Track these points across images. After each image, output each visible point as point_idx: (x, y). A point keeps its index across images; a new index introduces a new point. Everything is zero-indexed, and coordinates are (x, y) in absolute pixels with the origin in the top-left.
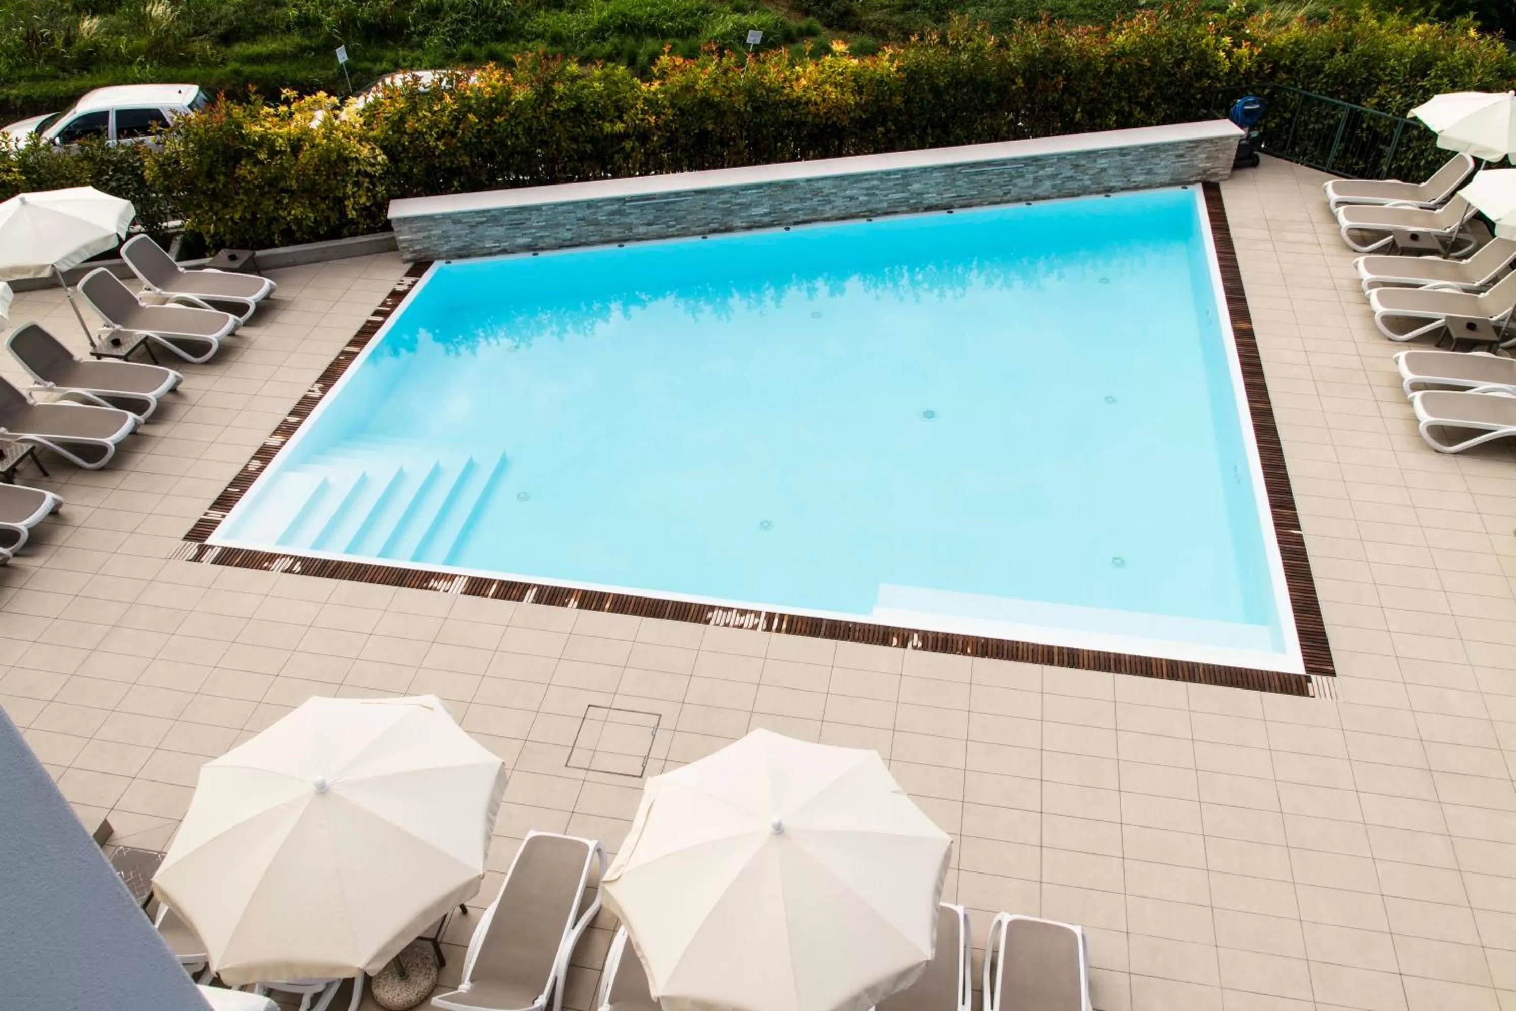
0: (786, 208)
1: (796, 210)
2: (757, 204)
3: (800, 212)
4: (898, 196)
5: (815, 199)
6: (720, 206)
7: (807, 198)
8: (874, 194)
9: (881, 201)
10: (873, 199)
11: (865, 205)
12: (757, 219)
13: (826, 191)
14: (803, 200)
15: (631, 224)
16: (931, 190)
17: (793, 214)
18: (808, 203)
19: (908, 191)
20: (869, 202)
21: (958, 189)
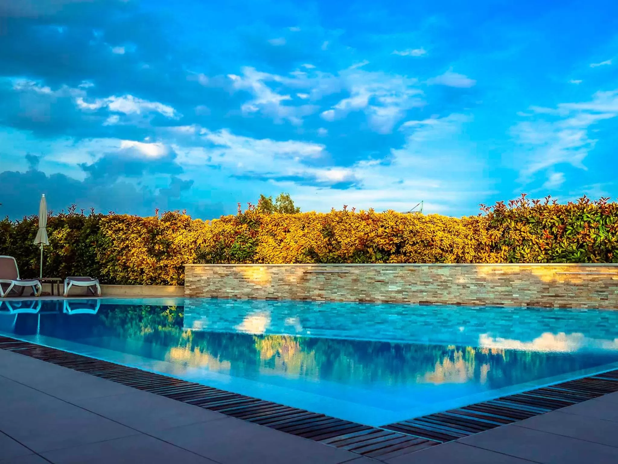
0: (414, 289)
1: (422, 291)
2: (393, 283)
3: (424, 294)
4: (503, 289)
5: (435, 284)
6: (367, 280)
7: (429, 282)
8: (482, 285)
9: (488, 292)
10: (483, 290)
11: (476, 293)
12: (393, 295)
13: (444, 278)
14: (426, 283)
15: (310, 288)
16: (531, 287)
17: (419, 295)
18: (430, 287)
19: (511, 285)
20: (478, 291)
21: (557, 289)
